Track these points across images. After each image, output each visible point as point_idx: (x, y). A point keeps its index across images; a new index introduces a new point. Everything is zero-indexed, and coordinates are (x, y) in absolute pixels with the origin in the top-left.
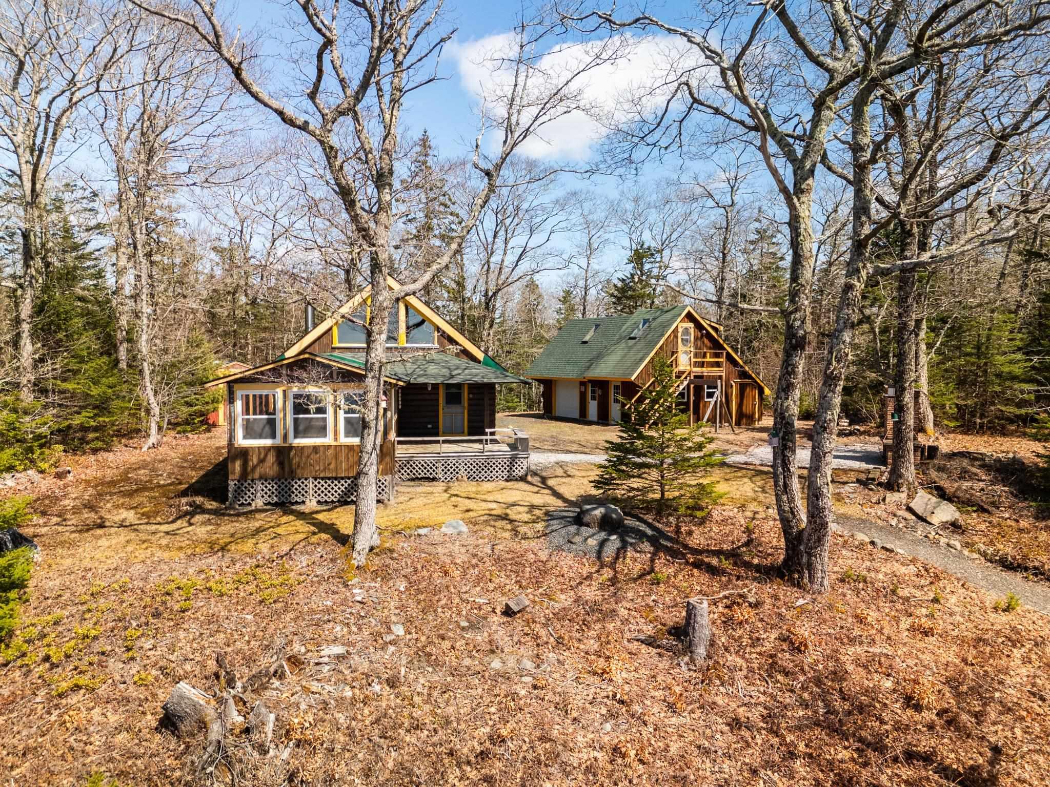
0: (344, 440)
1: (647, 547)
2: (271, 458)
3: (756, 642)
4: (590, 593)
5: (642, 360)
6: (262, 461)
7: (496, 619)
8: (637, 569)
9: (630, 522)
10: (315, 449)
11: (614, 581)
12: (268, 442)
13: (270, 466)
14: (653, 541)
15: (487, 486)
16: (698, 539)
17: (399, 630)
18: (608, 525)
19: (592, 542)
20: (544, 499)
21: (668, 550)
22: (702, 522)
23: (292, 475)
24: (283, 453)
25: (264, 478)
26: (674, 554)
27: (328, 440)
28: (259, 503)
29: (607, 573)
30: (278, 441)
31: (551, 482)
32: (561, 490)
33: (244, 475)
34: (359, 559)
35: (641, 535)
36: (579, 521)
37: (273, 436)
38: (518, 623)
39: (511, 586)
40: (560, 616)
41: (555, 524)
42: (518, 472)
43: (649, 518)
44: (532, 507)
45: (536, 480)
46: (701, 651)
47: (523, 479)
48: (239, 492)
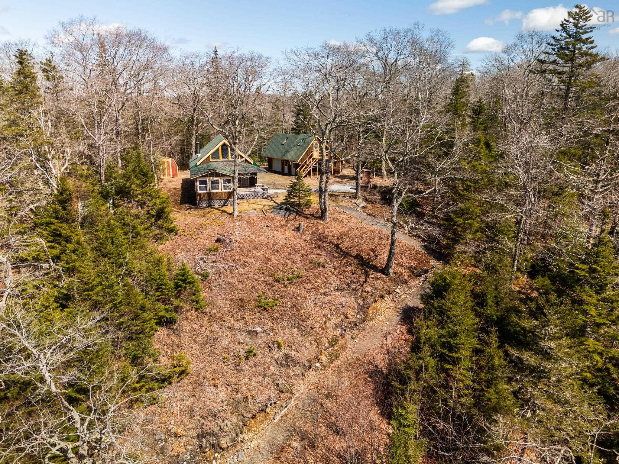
0: (224, 191)
1: (295, 214)
2: (206, 195)
3: (311, 229)
4: (283, 223)
5: (301, 155)
6: (204, 196)
7: (265, 227)
8: (292, 218)
9: (292, 209)
10: (217, 193)
11: (287, 221)
12: (205, 191)
13: (206, 197)
14: (296, 213)
15: (257, 200)
16: (307, 212)
17: (248, 229)
18: (287, 209)
19: (283, 213)
20: (272, 203)
21: (299, 214)
22: (308, 208)
23: (212, 199)
24: (209, 194)
25: (205, 200)
26: (300, 215)
27: (220, 191)
28: (204, 206)
29: (286, 219)
30: (208, 191)
31: (273, 199)
32: (276, 201)
33: (200, 200)
34: (235, 217)
35: (294, 211)
36: (280, 209)
37: (207, 190)
38: (269, 228)
39: (267, 222)
40: (277, 227)
41: (275, 210)
42: (265, 196)
43: (296, 208)
44: (269, 206)
45: (269, 198)
46: (301, 231)
47: (266, 198)
48: (199, 203)
